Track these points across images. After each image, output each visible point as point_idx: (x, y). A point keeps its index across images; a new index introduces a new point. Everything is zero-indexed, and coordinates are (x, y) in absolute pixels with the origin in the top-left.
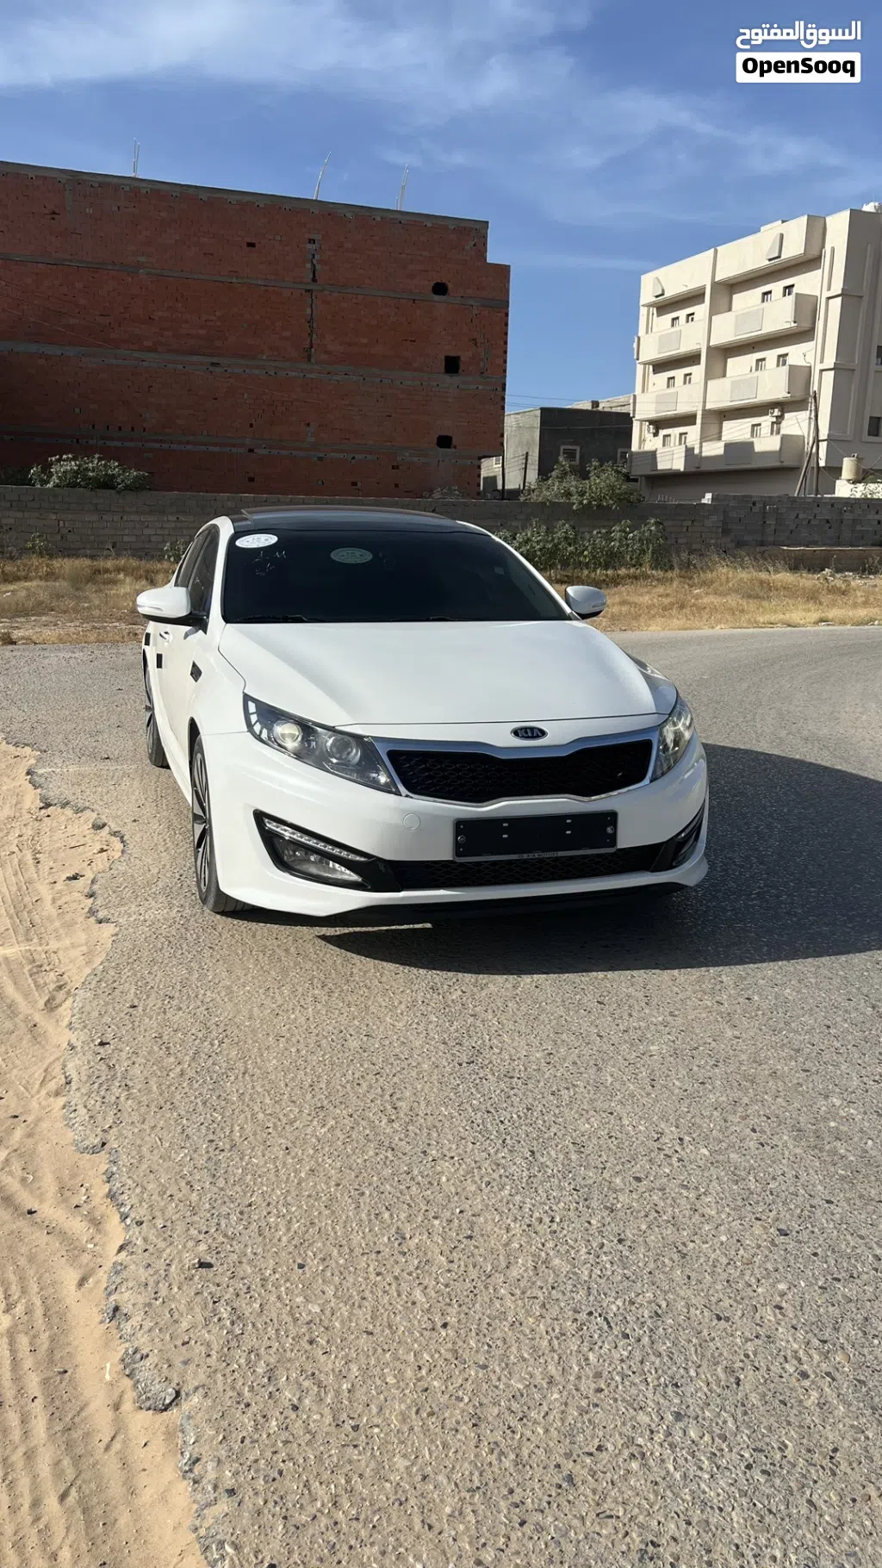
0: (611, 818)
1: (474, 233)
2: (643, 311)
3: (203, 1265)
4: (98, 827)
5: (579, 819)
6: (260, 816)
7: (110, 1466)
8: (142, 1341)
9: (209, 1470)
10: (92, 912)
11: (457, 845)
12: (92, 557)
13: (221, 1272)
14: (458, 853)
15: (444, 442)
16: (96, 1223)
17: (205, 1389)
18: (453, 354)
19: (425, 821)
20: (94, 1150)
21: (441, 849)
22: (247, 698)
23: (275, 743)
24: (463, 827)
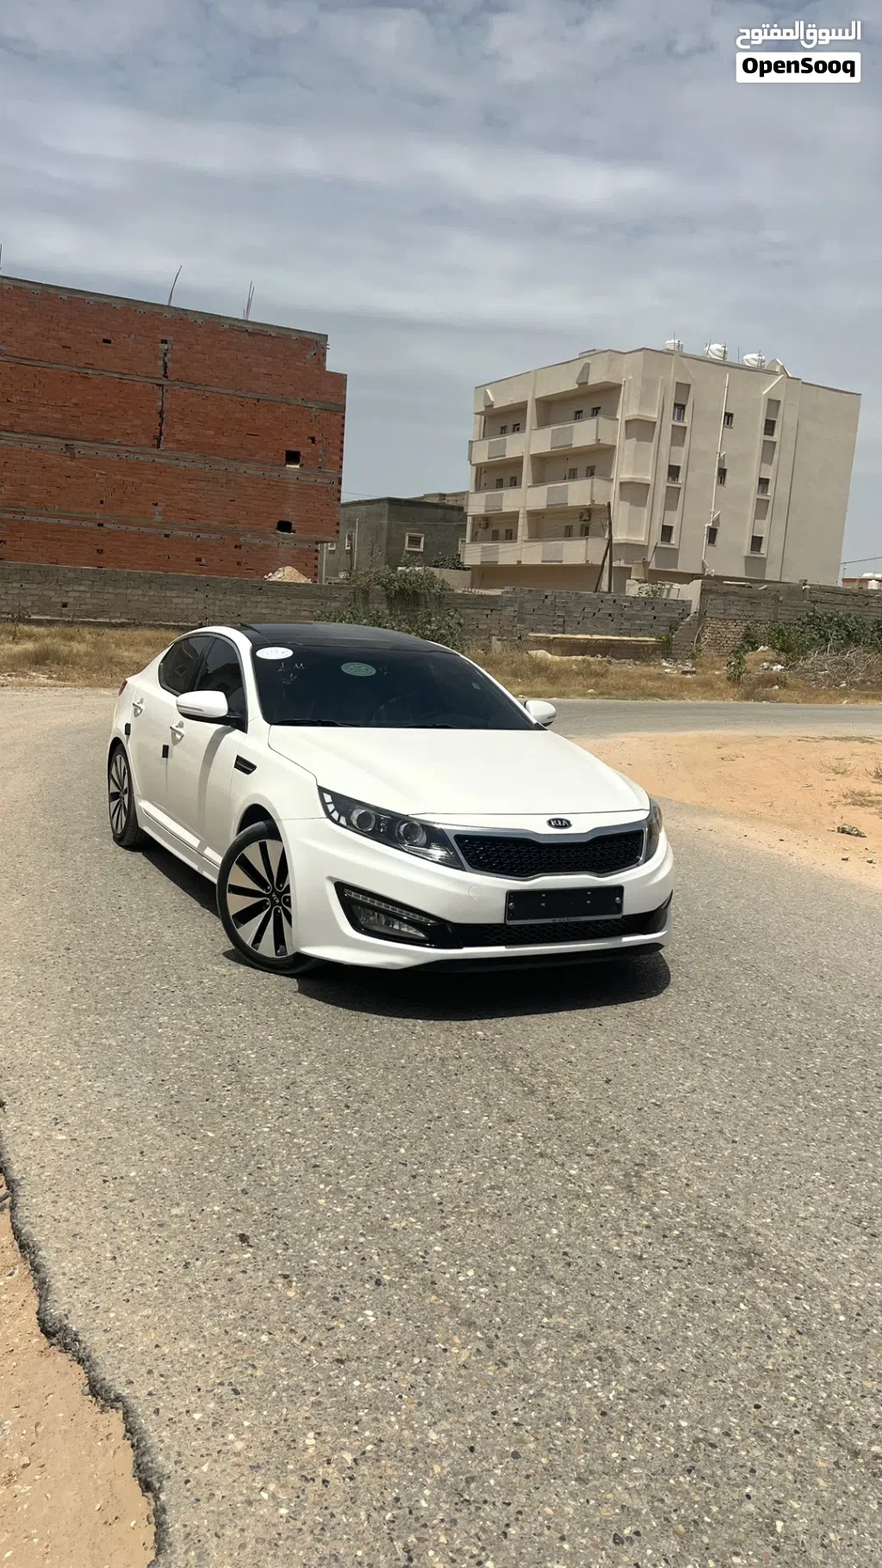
0: (619, 890)
1: (314, 345)
6: (341, 887)
11: (508, 910)
14: (507, 917)
15: (284, 526)
18: (294, 449)
21: (495, 914)
22: (322, 790)
24: (512, 896)
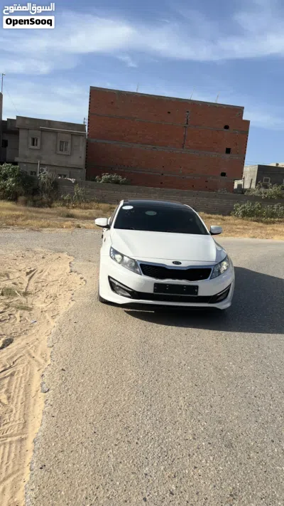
0: (197, 287)
1: (240, 110)
3: (63, 370)
4: (81, 278)
5: (188, 287)
6: (109, 277)
7: (32, 401)
8: (45, 381)
9: (49, 402)
10: (71, 298)
11: (154, 289)
12: (111, 204)
13: (66, 372)
14: (154, 291)
15: (223, 174)
16: (46, 361)
17: (54, 390)
18: (229, 147)
19: (147, 282)
20: (51, 347)
21: (150, 290)
22: (111, 248)
23: (115, 259)
24: (156, 285)
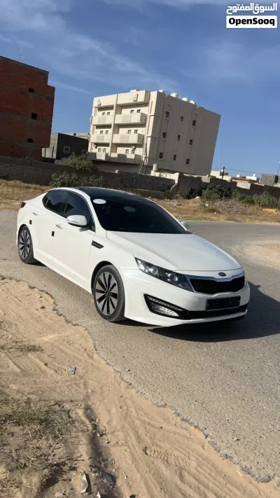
0: (239, 298)
1: (44, 75)
2: (94, 109)
6: (146, 296)
10: (68, 322)
11: (207, 306)
14: (206, 309)
15: (30, 140)
18: (34, 112)
19: (200, 299)
21: (202, 308)
22: (137, 259)
